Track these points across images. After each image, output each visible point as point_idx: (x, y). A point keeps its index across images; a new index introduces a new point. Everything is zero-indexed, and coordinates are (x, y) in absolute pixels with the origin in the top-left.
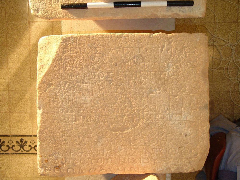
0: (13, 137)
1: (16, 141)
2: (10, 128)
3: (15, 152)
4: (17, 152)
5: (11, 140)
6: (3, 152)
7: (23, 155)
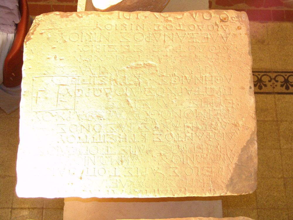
0: (271, 91)
1: (267, 87)
2: (275, 103)
3: (268, 74)
4: (265, 73)
5: (274, 88)
6: (282, 74)
7: (257, 70)
